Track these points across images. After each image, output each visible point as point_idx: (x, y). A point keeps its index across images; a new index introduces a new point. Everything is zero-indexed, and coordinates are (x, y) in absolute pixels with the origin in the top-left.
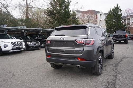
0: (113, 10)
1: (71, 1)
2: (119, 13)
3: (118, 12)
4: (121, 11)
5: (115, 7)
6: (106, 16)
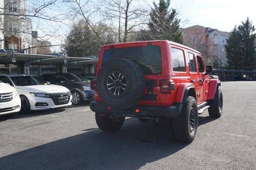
0: (239, 28)
1: (180, 20)
2: (250, 34)
3: (248, 32)
4: (254, 31)
5: (243, 23)
6: (228, 38)
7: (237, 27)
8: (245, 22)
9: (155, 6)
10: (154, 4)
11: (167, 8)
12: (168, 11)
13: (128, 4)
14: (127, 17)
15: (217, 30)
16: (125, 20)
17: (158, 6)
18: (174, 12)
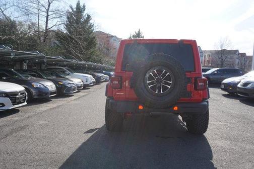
1: (93, 25)
7: (132, 36)
8: (137, 32)
9: (72, 9)
10: (71, 7)
11: (83, 12)
12: (84, 15)
13: (50, 4)
14: (48, 15)
15: (115, 36)
16: (46, 18)
17: (75, 10)
18: (89, 17)
